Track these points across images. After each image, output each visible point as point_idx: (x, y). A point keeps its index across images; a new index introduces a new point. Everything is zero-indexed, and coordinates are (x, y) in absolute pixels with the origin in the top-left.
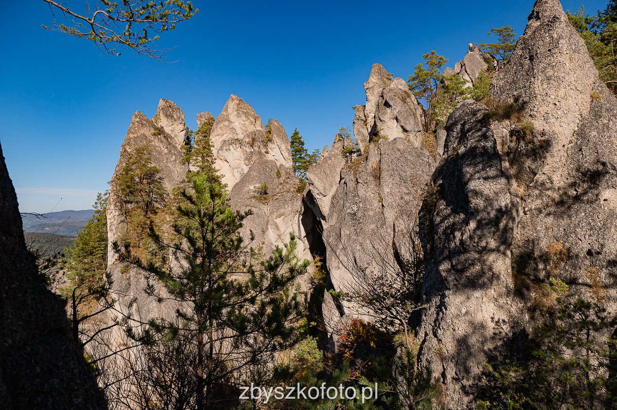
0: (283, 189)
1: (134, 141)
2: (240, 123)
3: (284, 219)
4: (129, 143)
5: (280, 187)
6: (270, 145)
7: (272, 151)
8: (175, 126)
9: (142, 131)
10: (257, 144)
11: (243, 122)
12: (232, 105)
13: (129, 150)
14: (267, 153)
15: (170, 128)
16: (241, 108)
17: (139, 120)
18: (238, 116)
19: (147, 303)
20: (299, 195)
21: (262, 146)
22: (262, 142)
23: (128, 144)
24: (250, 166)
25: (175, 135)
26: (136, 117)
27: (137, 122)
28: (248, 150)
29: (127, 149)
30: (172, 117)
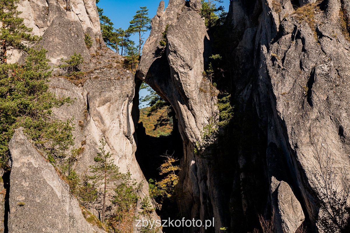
0: (100, 63)
3: (109, 107)
5: (94, 61)
7: (76, 7)
14: (68, 9)
20: (128, 71)
24: (45, 28)
28: (41, 5)
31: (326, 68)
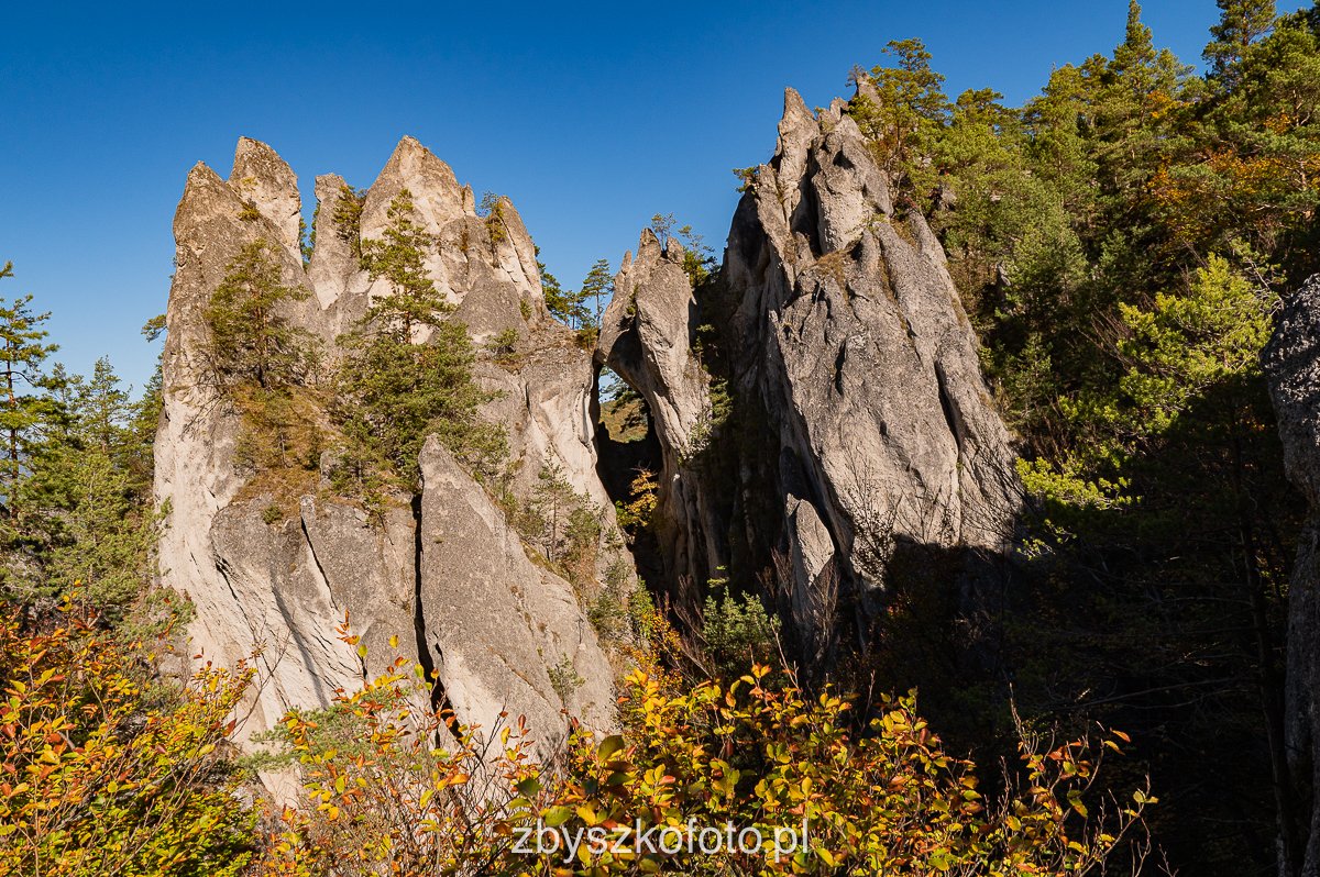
0: (543, 340)
1: (207, 231)
2: (430, 200)
3: (558, 402)
4: (195, 234)
5: (535, 337)
6: (502, 249)
7: (507, 262)
8: (280, 201)
9: (219, 210)
10: (473, 246)
11: (437, 199)
12: (410, 161)
13: (198, 253)
14: (496, 265)
15: (271, 206)
16: (429, 167)
17: (208, 182)
18: (426, 183)
19: (355, 578)
20: (582, 351)
21: (484, 252)
22: (484, 242)
23: (194, 238)
24: (465, 293)
25: (283, 222)
26: (201, 174)
27: (206, 186)
28: (458, 260)
29: (193, 249)
30: (273, 180)
31: (861, 341)
